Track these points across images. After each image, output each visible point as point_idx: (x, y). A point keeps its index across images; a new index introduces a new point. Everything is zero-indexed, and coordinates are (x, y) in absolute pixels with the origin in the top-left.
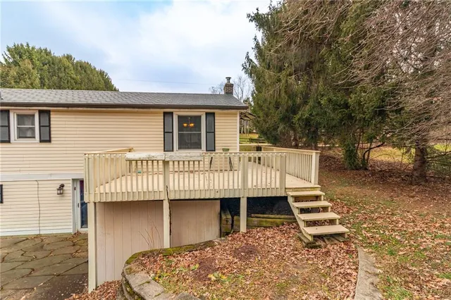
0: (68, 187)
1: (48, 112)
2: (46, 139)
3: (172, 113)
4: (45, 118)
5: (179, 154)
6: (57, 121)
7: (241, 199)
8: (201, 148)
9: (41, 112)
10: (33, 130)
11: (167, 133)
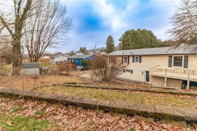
0: (144, 72)
1: (141, 56)
2: (140, 62)
3: (172, 56)
4: (140, 57)
5: (173, 68)
6: (142, 58)
7: (188, 81)
8: (182, 66)
9: (140, 56)
10: (138, 60)
11: (170, 61)
